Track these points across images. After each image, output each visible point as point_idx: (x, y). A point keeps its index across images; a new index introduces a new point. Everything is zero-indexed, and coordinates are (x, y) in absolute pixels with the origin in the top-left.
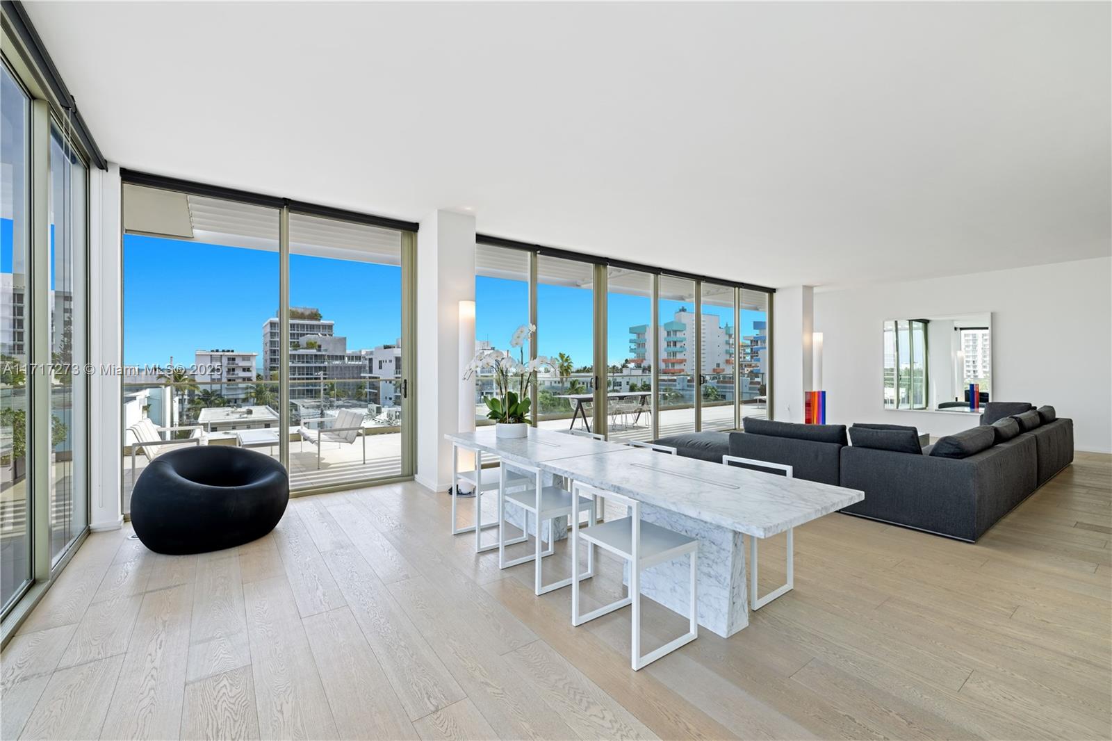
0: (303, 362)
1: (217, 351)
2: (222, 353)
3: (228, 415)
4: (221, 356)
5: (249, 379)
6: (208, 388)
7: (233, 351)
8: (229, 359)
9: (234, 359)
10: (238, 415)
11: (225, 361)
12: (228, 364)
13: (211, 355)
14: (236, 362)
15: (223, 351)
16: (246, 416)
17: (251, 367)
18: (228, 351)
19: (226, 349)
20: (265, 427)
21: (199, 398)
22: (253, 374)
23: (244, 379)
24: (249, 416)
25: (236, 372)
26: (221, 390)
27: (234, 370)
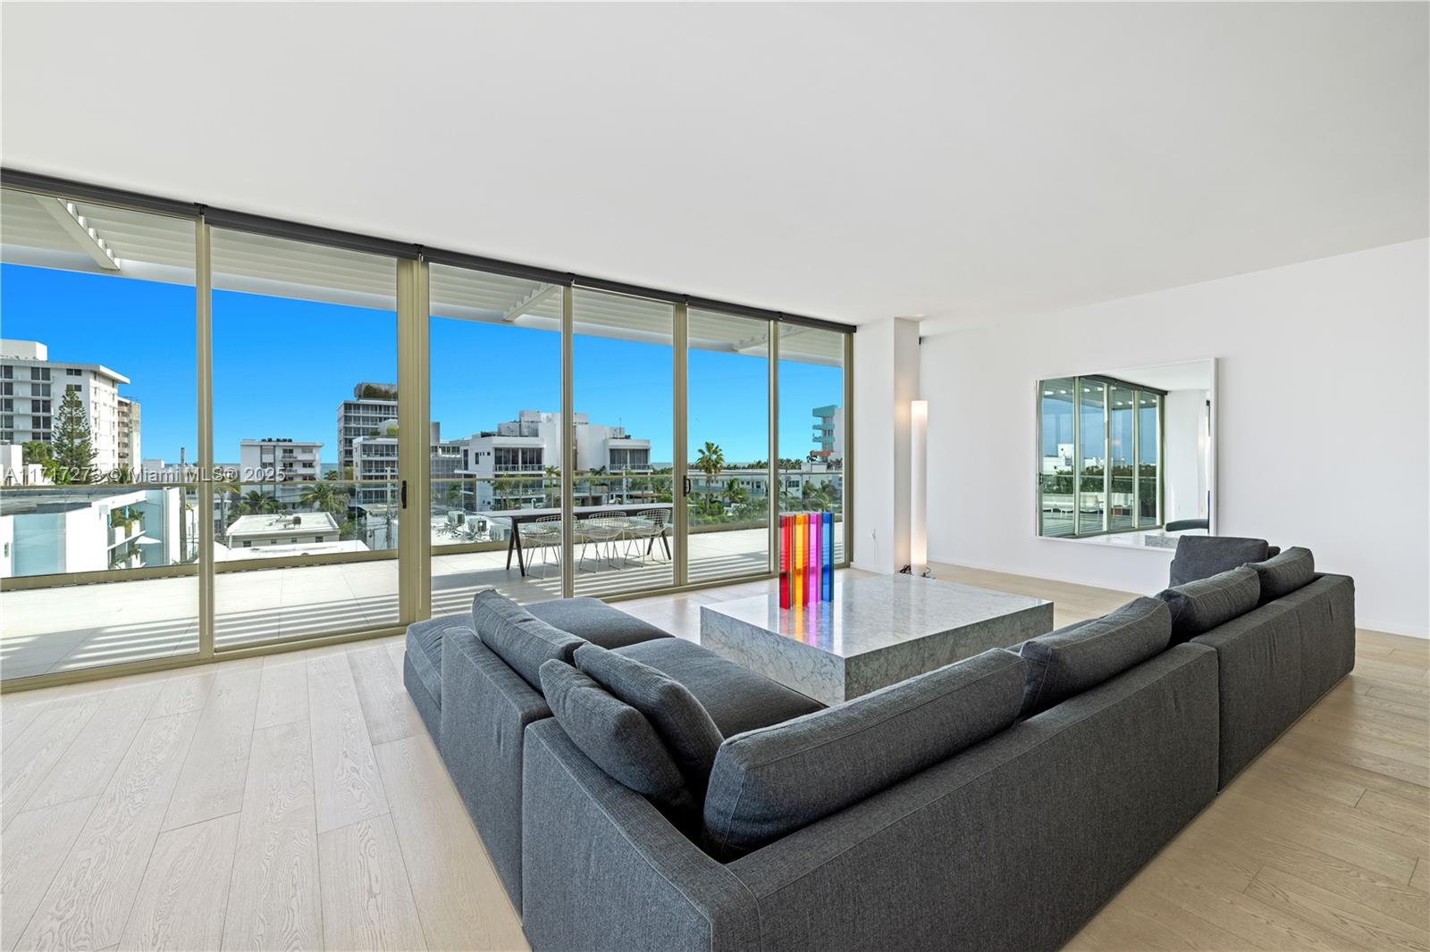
0: (382, 455)
1: (270, 440)
2: (275, 444)
3: (271, 524)
4: (274, 446)
5: (312, 478)
6: (257, 489)
7: (290, 441)
8: (285, 451)
9: (291, 451)
10: (281, 526)
11: (279, 453)
12: (284, 457)
13: (261, 446)
14: (295, 454)
15: (278, 440)
16: (292, 526)
17: (314, 461)
18: (285, 440)
19: (281, 439)
20: (317, 542)
21: (246, 503)
22: (317, 471)
23: (305, 478)
24: (297, 526)
25: (294, 468)
26: (275, 492)
27: (291, 465)
